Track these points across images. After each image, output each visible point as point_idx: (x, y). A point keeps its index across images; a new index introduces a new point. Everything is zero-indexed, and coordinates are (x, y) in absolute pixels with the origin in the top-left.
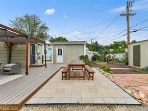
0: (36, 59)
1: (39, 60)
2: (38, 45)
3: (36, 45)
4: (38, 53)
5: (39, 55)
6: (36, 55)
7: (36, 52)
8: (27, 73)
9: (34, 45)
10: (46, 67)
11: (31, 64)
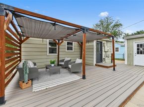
0: (103, 57)
1: (106, 58)
2: (105, 42)
3: (103, 42)
4: (106, 50)
5: (108, 53)
6: (103, 53)
7: (103, 50)
8: (84, 77)
9: (101, 42)
10: (114, 70)
11: (97, 62)
